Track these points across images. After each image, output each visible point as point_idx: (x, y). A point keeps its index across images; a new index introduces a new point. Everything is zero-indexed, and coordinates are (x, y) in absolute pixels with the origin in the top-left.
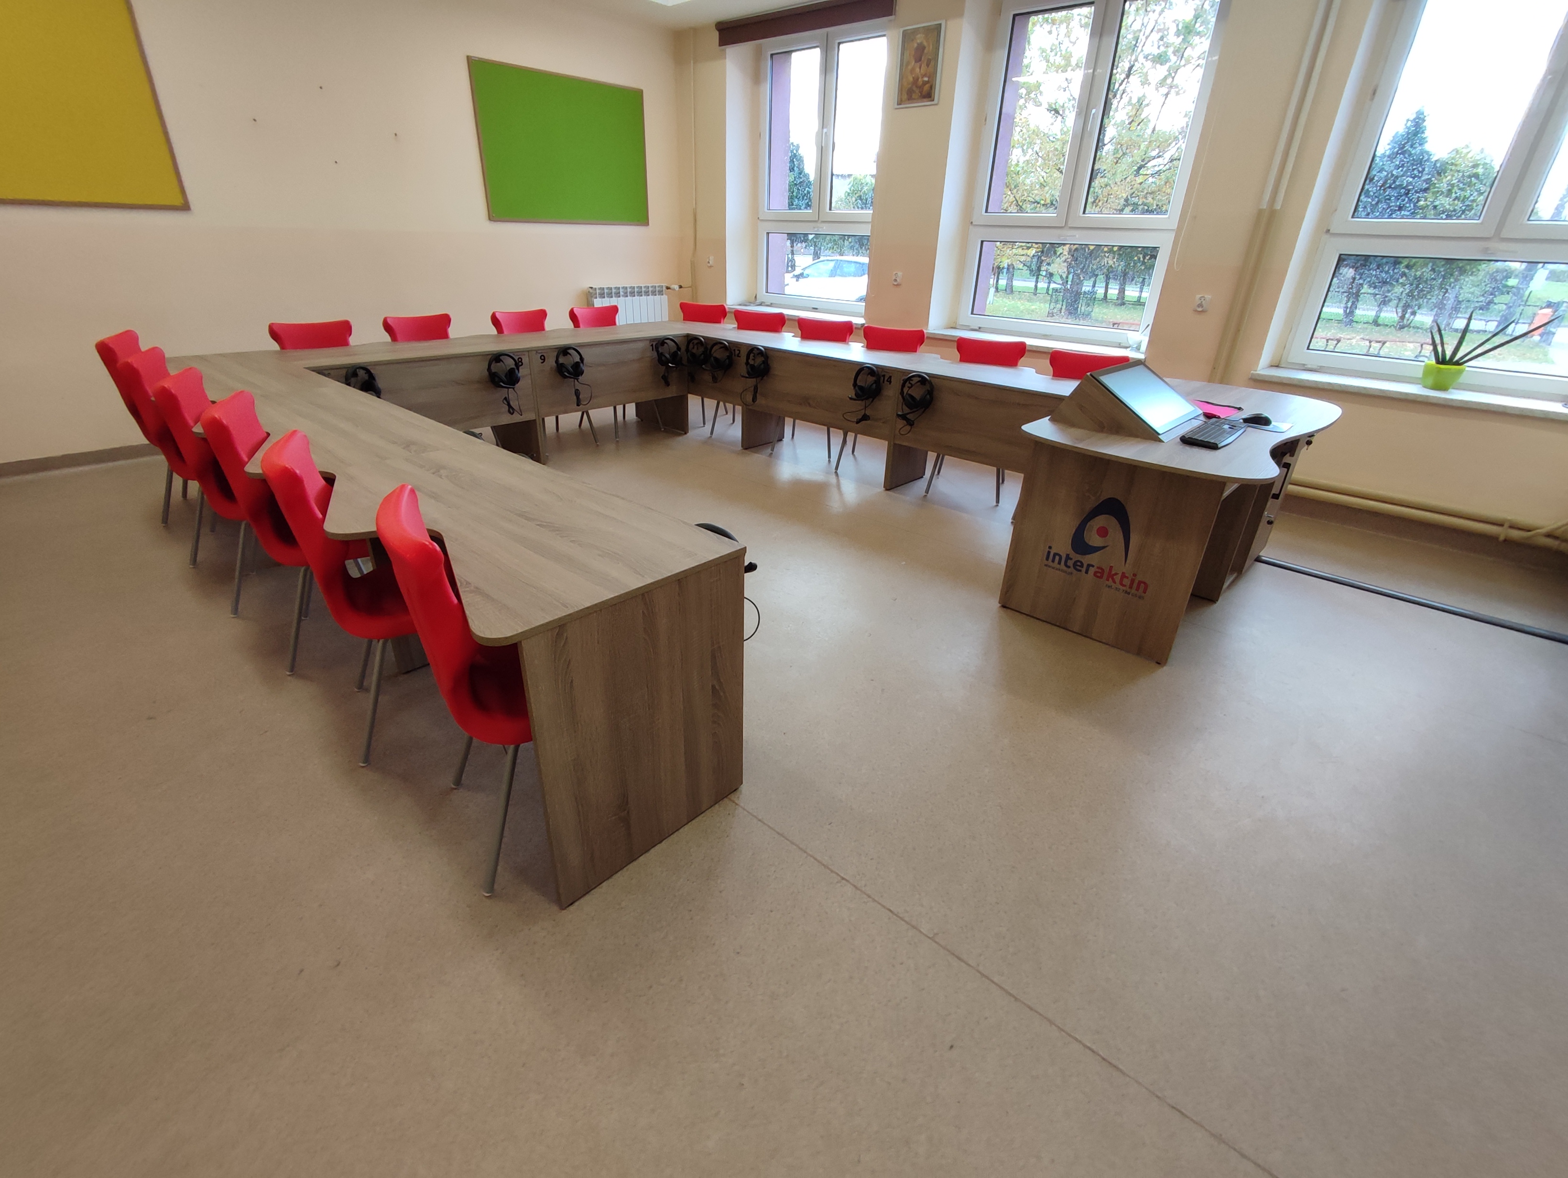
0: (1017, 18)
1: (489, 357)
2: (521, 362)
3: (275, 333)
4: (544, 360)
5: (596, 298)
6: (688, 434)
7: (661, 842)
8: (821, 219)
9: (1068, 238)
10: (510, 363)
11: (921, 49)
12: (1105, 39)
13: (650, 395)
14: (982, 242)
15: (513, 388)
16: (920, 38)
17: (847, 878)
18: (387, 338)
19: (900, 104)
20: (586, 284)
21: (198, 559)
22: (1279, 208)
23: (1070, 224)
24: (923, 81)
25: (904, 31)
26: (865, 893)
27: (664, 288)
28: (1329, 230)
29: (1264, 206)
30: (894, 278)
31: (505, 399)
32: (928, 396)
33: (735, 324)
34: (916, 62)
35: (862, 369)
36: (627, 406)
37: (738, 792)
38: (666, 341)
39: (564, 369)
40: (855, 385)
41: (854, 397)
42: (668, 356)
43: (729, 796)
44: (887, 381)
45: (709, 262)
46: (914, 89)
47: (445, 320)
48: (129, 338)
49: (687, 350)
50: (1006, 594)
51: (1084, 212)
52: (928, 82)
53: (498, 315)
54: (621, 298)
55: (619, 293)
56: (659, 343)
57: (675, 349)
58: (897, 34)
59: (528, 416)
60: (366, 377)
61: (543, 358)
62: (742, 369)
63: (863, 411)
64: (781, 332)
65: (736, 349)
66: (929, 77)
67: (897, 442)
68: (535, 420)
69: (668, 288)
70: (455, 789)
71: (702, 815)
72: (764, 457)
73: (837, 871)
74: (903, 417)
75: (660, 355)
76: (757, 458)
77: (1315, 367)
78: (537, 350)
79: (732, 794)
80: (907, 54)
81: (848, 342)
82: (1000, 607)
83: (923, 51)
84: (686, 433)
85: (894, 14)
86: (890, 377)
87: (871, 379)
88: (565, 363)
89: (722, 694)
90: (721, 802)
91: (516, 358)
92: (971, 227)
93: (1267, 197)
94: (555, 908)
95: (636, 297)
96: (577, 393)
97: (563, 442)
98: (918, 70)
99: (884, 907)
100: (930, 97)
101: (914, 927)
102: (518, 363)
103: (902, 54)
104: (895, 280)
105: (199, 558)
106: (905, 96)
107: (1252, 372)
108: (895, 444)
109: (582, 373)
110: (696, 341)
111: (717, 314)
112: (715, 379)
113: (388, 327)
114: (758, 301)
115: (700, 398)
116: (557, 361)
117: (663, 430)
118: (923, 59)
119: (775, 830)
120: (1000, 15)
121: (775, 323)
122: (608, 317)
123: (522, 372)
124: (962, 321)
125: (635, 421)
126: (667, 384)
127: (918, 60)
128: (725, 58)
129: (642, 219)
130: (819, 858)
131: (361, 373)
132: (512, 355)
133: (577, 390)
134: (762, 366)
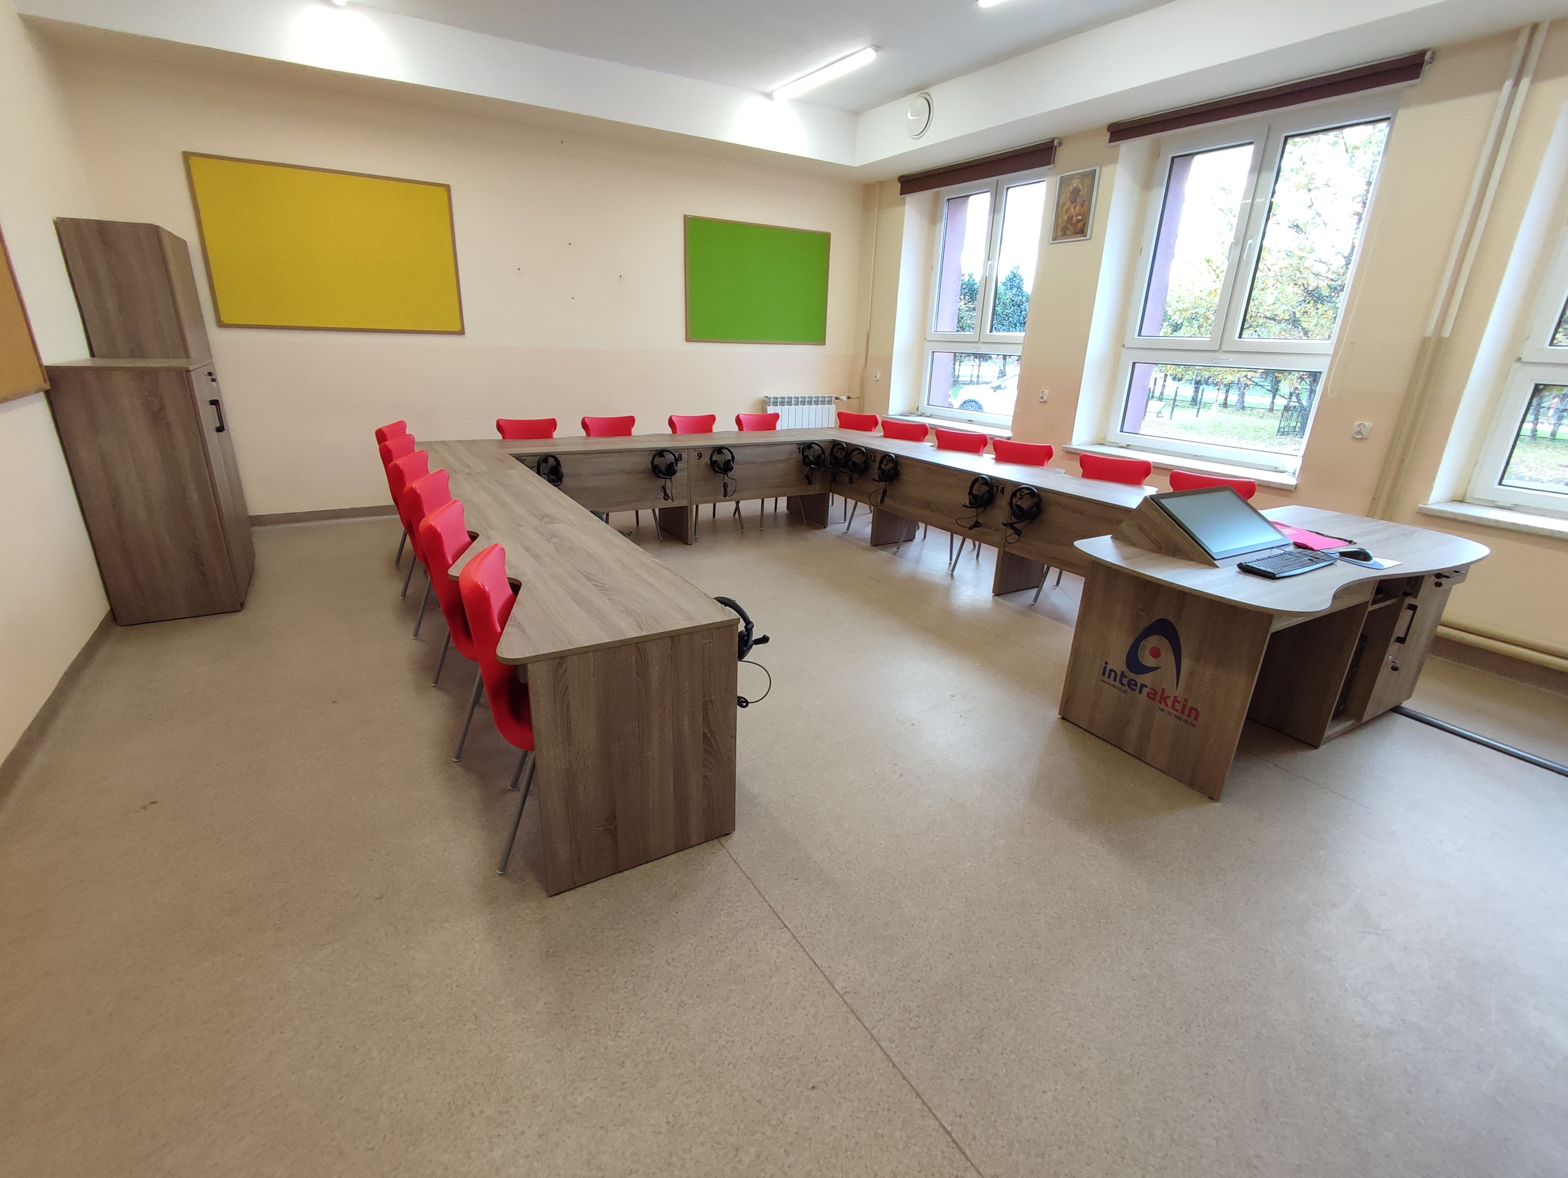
0: (1176, 160)
1: (654, 453)
2: (681, 457)
3: (500, 426)
4: (701, 457)
5: (770, 406)
6: (827, 528)
7: (647, 863)
8: (981, 341)
9: (1221, 361)
10: (670, 458)
11: (1076, 192)
12: (1264, 175)
13: (796, 492)
14: (1134, 364)
15: (671, 479)
16: (1075, 183)
17: (789, 927)
18: (583, 433)
19: (1055, 240)
20: (762, 394)
21: (407, 594)
22: (1447, 335)
23: (1224, 348)
24: (1078, 220)
25: (1061, 177)
26: (799, 943)
27: (833, 399)
28: (1520, 358)
29: (1429, 333)
30: (1041, 395)
31: (663, 487)
32: (1035, 509)
33: (881, 432)
34: (1072, 203)
35: (977, 479)
36: (779, 499)
37: (728, 837)
38: (813, 445)
39: (716, 465)
40: (970, 493)
41: (968, 504)
42: (812, 458)
43: (719, 839)
44: (1000, 492)
45: (876, 377)
46: (1069, 226)
47: (630, 421)
48: (400, 426)
49: (831, 454)
50: (1066, 705)
51: (1240, 337)
52: (1081, 220)
53: (674, 419)
54: (793, 406)
55: (791, 402)
56: (806, 447)
57: (820, 452)
58: (1055, 180)
59: (683, 503)
60: (555, 463)
61: (700, 455)
62: (875, 473)
63: (975, 518)
64: (923, 441)
65: (873, 455)
66: (1083, 216)
67: (1006, 550)
68: (687, 506)
69: (837, 398)
70: (512, 790)
71: (691, 849)
72: (888, 554)
73: (783, 920)
74: (1010, 525)
75: (805, 457)
76: (883, 554)
77: (1508, 505)
78: (695, 449)
79: (723, 837)
80: (1063, 196)
81: (982, 453)
82: (1059, 718)
83: (1079, 193)
84: (825, 528)
85: (1053, 163)
86: (1003, 488)
87: (985, 488)
88: (718, 460)
89: (713, 742)
90: (710, 842)
91: (677, 456)
92: (1124, 350)
93: (1432, 324)
94: (544, 894)
95: (806, 406)
96: (725, 486)
97: (715, 527)
98: (1072, 210)
99: (810, 957)
100: (1083, 233)
101: (829, 982)
102: (678, 459)
103: (1059, 197)
104: (1042, 398)
105: (409, 592)
106: (1060, 233)
107: (1420, 505)
108: (1004, 552)
109: (731, 469)
110: (840, 447)
111: (866, 423)
112: (851, 481)
113: (585, 425)
114: (919, 413)
115: (843, 498)
116: (711, 458)
117: (805, 523)
118: (1078, 200)
119: (745, 874)
120: (1158, 158)
121: (917, 433)
122: (768, 422)
123: (680, 465)
124: (1111, 438)
125: (785, 513)
126: (810, 483)
127: (1073, 201)
128: (905, 204)
129: (819, 339)
130: (773, 905)
131: (551, 460)
132: (673, 452)
133: (726, 483)
134: (891, 472)
